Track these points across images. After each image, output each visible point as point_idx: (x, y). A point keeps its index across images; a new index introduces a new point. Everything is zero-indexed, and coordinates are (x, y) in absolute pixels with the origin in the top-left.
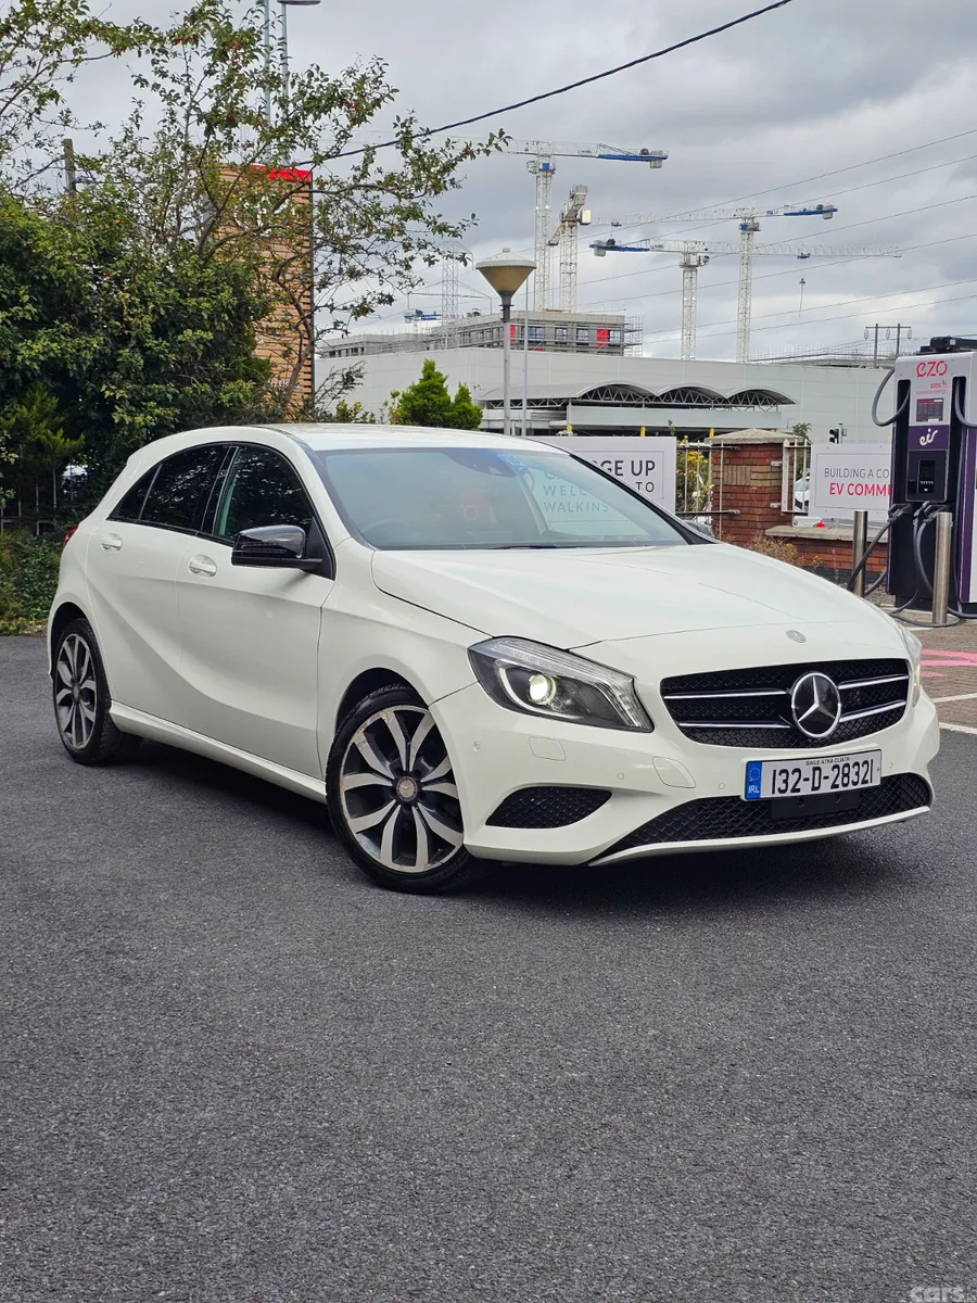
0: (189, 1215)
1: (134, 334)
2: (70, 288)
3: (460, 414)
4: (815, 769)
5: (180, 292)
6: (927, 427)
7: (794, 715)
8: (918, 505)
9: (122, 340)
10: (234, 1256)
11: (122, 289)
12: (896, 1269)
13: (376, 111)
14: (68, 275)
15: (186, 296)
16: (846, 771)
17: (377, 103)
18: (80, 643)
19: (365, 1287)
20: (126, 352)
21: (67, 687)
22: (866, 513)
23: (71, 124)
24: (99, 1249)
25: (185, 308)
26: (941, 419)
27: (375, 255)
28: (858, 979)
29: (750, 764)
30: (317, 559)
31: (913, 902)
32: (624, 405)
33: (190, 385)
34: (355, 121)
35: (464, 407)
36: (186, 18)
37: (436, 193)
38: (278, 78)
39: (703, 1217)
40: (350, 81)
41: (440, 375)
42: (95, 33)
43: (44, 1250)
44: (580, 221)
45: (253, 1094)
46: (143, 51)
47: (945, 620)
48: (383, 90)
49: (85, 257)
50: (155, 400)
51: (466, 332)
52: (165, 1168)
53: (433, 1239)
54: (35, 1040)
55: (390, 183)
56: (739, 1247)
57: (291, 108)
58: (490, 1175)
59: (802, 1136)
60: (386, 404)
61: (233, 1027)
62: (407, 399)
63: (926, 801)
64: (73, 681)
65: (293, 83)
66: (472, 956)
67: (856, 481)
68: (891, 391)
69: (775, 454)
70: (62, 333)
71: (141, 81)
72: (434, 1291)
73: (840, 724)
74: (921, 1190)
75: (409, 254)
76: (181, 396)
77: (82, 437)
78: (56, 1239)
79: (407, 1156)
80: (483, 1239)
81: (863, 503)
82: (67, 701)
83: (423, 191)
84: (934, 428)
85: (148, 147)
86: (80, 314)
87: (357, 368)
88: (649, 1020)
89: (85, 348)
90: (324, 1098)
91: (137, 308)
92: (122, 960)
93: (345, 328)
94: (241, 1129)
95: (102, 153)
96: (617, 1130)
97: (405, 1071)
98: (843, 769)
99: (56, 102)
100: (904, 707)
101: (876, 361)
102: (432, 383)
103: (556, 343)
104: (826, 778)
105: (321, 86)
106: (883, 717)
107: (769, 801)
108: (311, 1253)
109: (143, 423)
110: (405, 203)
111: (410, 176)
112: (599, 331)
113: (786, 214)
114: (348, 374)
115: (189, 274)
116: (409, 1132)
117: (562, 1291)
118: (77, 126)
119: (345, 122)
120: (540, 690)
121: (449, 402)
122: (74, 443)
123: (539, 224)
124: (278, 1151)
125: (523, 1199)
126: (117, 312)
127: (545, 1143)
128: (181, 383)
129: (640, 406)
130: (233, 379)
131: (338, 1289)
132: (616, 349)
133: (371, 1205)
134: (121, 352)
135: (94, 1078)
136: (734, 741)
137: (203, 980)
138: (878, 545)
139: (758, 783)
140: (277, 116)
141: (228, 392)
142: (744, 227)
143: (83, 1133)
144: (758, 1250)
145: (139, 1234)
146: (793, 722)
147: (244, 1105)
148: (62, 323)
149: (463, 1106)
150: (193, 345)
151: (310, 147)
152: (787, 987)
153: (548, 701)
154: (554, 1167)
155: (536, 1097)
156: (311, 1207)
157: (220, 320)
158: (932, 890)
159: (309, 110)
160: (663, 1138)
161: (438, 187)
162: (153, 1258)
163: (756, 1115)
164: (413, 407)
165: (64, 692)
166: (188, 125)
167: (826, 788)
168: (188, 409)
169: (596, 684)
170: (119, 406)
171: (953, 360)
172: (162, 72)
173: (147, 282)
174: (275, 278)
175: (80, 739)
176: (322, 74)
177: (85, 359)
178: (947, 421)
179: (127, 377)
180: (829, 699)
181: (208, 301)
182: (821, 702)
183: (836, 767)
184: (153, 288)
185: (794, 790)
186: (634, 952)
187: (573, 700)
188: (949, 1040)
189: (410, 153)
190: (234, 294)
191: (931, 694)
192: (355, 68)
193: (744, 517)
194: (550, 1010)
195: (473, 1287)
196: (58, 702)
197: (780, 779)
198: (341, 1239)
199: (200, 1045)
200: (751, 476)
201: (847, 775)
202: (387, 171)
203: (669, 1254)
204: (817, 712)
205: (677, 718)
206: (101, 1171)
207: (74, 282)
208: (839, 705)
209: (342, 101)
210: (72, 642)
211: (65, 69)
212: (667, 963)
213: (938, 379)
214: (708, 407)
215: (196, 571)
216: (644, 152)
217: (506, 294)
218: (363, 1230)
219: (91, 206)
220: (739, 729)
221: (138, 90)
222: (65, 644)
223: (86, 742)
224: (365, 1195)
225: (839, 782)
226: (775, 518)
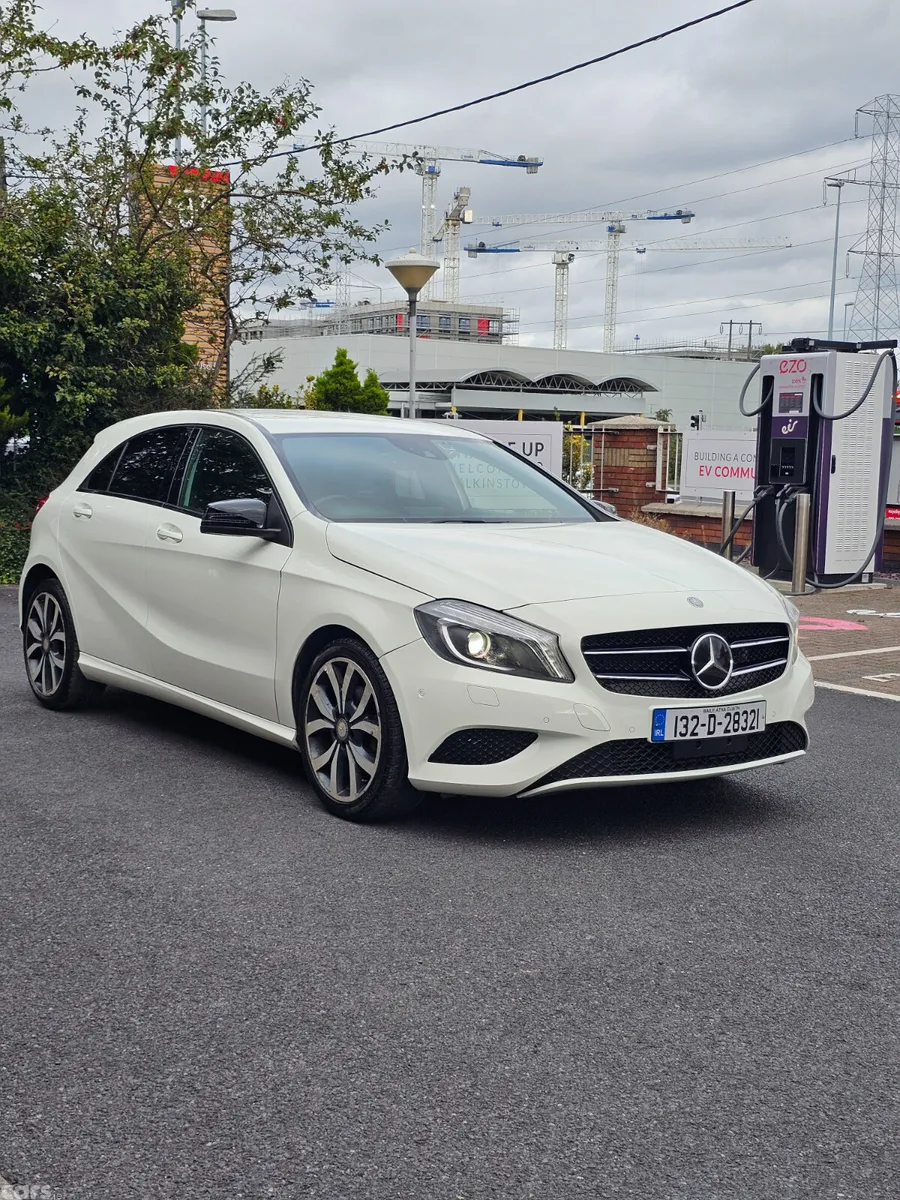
0: (220, 1084)
1: (76, 321)
2: (19, 278)
3: (370, 398)
4: (711, 716)
5: (119, 283)
6: (789, 418)
7: (694, 670)
8: (780, 487)
9: (65, 326)
10: (264, 1115)
11: (66, 279)
12: (813, 1123)
13: (301, 125)
14: (17, 266)
15: (124, 288)
16: (736, 719)
17: (302, 118)
18: (50, 600)
19: (378, 1137)
20: (69, 336)
21: (36, 641)
22: (734, 493)
23: (22, 129)
24: (149, 1110)
25: (123, 298)
26: (801, 411)
27: (296, 253)
28: (758, 895)
29: (656, 712)
30: (278, 530)
31: (798, 831)
32: (504, 390)
33: (127, 368)
34: (281, 134)
35: (373, 392)
36: (128, 36)
37: (353, 201)
38: (211, 93)
39: (651, 1083)
40: (278, 99)
41: (351, 362)
42: (43, 47)
43: (102, 1111)
44: (463, 220)
45: (256, 987)
46: (88, 64)
47: (804, 590)
48: (307, 108)
49: (33, 250)
50: (94, 381)
51: (357, 319)
52: (192, 1047)
53: (429, 1101)
54: (59, 944)
55: (311, 189)
56: (682, 1106)
57: (224, 121)
58: (469, 1051)
59: (725, 1019)
60: (302, 387)
61: (229, 933)
62: (320, 383)
63: (803, 747)
64: (43, 636)
65: (224, 99)
66: (426, 875)
67: (723, 464)
68: (757, 385)
69: (650, 439)
70: (12, 319)
71: (84, 92)
72: (437, 1141)
73: (732, 678)
74: (827, 1061)
75: (327, 254)
76: (118, 378)
77: (27, 413)
78: (111, 1102)
79: (396, 1036)
80: (470, 1101)
81: (731, 484)
82: (37, 655)
83: (341, 199)
84: (794, 419)
85: (91, 152)
86: (27, 301)
87: (276, 353)
88: (585, 927)
89: (32, 333)
90: (318, 990)
91: (79, 297)
92: (120, 878)
93: (266, 318)
94: (250, 1015)
95: (47, 155)
96: (570, 1015)
97: (384, 968)
98: (734, 716)
99: (9, 110)
100: (785, 664)
101: (730, 353)
102: (343, 368)
103: (440, 331)
104: (720, 724)
105: (252, 102)
106: (768, 673)
107: (672, 743)
108: (328, 1112)
109: (83, 401)
110: (325, 209)
111: (330, 185)
112: (479, 321)
113: (649, 218)
114: (268, 359)
115: (128, 268)
116: (395, 1017)
117: (542, 1140)
118: (27, 131)
119: (271, 133)
120: (476, 645)
121: (359, 387)
122: (19, 419)
123: (425, 222)
124: (286, 1033)
125: (499, 1069)
126: (62, 301)
127: (511, 1025)
128: (118, 366)
129: (518, 390)
130: (164, 363)
131: (355, 1140)
132: (496, 337)
133: (373, 1075)
134: (65, 336)
135: (116, 975)
136: (642, 691)
137: (197, 894)
138: (744, 522)
139: (662, 727)
140: (210, 127)
141: (163, 374)
142: (611, 229)
143: (116, 1019)
144: (699, 1108)
145: (181, 1098)
146: (693, 676)
147: (250, 996)
148: (11, 309)
149: (438, 996)
150: (131, 332)
151: (239, 155)
152: (699, 901)
153: (484, 654)
154: (522, 1045)
155: (498, 989)
156: (323, 1076)
157: (156, 309)
158: (813, 821)
159: (241, 124)
160: (609, 1022)
161: (355, 196)
162: (196, 1116)
163: (685, 1003)
164: (327, 390)
165: (35, 646)
166: (128, 132)
167: (719, 733)
168: (124, 390)
169: (526, 640)
170: (60, 385)
171: (812, 359)
172: (104, 84)
173: (89, 274)
174: (203, 272)
175: (49, 685)
176: (254, 92)
177: (31, 342)
178: (806, 412)
179: (69, 359)
180: (723, 656)
181: (145, 292)
182: (716, 658)
183: (729, 714)
184: (94, 280)
185: (693, 734)
186: (565, 871)
187: (506, 654)
188: (839, 944)
189: (331, 163)
190: (168, 287)
191: (807, 654)
192: (283, 87)
193: (623, 494)
194: (499, 919)
195: (468, 1138)
196: (28, 655)
197: (681, 724)
198: (352, 1102)
199: (203, 948)
200: (629, 458)
201: (737, 722)
202: (309, 178)
203: (626, 1112)
204: (713, 668)
205: (595, 670)
206: (138, 1049)
207: (23, 272)
208: (732, 662)
209: (270, 116)
210: (42, 601)
211: (17, 78)
212: (595, 881)
213: (798, 375)
214: (580, 393)
215: (162, 537)
216: (521, 158)
217: (412, 291)
218: (369, 1094)
219: (38, 203)
220: (647, 681)
221: (81, 100)
222: (36, 603)
223: (55, 688)
224: (367, 1067)
225: (730, 728)
226: (650, 496)
